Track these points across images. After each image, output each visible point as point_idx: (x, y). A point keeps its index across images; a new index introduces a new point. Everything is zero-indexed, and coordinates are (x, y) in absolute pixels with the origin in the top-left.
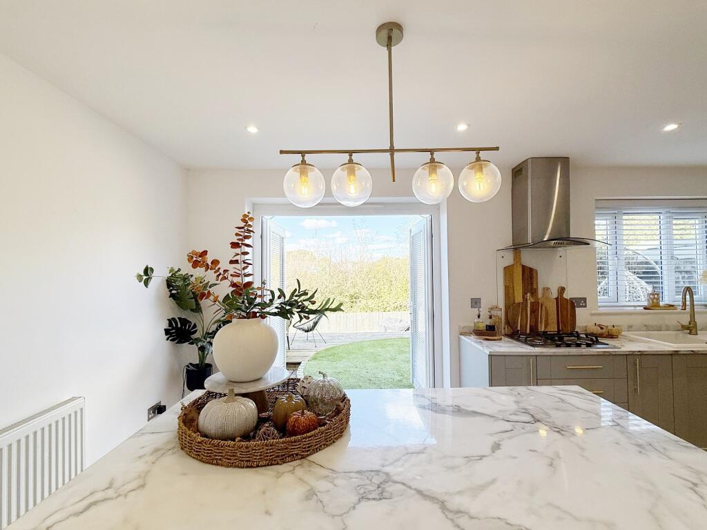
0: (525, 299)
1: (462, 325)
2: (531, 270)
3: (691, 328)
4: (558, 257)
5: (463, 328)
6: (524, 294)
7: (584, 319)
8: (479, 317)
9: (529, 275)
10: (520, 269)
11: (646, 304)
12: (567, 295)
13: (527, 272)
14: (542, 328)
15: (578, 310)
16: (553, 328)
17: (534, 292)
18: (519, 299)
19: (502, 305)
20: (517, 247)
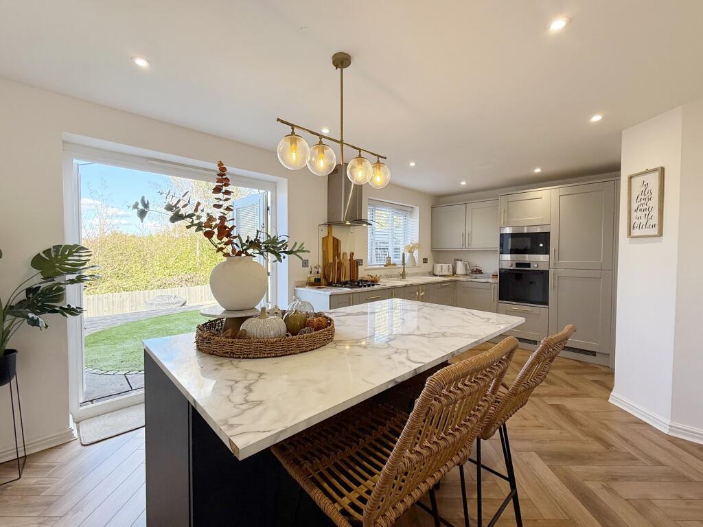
0: (334, 260)
1: (297, 280)
2: (338, 240)
3: (403, 276)
4: (350, 233)
5: (298, 282)
6: (334, 257)
7: (362, 273)
8: (311, 273)
9: (337, 243)
10: (332, 240)
11: (385, 263)
12: (355, 258)
13: (336, 241)
14: (343, 279)
15: (359, 267)
16: (348, 279)
17: (339, 256)
18: (331, 260)
19: (321, 263)
20: (330, 224)
